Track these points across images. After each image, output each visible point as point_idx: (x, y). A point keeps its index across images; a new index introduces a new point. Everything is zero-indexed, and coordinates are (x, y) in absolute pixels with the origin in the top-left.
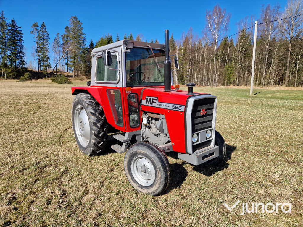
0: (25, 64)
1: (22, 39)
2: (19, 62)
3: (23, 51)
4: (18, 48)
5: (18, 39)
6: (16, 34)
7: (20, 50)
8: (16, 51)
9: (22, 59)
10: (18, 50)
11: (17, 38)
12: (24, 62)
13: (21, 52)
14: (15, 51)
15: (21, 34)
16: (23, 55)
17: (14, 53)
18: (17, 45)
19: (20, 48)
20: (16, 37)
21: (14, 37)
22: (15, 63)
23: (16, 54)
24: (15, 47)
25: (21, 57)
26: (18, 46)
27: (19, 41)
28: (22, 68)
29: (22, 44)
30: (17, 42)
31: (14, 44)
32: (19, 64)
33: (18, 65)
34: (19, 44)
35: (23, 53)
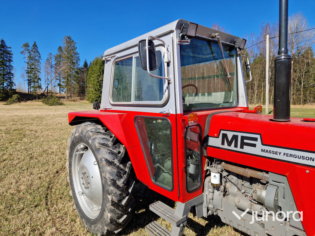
0: (13, 86)
1: (11, 60)
2: (7, 84)
3: (12, 72)
4: (7, 69)
5: (8, 60)
6: (5, 54)
7: (8, 71)
8: (5, 72)
9: (10, 80)
10: (6, 71)
11: (6, 59)
12: (13, 83)
13: (10, 72)
14: (3, 72)
15: (11, 54)
16: (12, 76)
17: (3, 74)
18: (5, 65)
19: (9, 69)
20: (5, 57)
21: (3, 58)
22: (3, 84)
23: (4, 75)
24: (3, 68)
25: (10, 78)
26: (7, 67)
27: (8, 61)
28: (10, 90)
29: (12, 64)
30: (5, 63)
31: (2, 65)
32: (8, 85)
33: (6, 87)
34: (7, 64)
35: (12, 74)
